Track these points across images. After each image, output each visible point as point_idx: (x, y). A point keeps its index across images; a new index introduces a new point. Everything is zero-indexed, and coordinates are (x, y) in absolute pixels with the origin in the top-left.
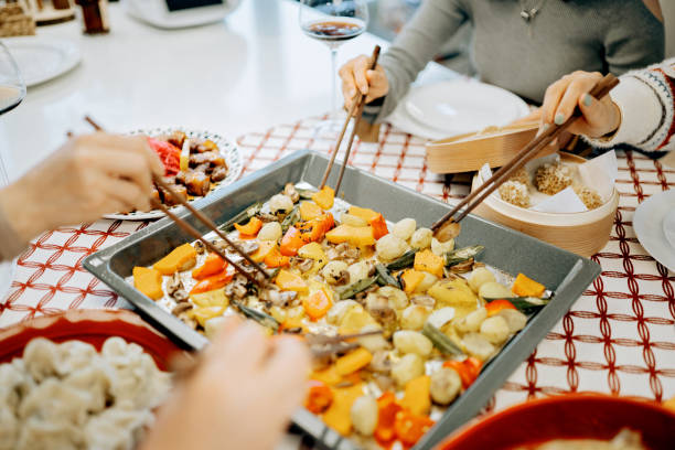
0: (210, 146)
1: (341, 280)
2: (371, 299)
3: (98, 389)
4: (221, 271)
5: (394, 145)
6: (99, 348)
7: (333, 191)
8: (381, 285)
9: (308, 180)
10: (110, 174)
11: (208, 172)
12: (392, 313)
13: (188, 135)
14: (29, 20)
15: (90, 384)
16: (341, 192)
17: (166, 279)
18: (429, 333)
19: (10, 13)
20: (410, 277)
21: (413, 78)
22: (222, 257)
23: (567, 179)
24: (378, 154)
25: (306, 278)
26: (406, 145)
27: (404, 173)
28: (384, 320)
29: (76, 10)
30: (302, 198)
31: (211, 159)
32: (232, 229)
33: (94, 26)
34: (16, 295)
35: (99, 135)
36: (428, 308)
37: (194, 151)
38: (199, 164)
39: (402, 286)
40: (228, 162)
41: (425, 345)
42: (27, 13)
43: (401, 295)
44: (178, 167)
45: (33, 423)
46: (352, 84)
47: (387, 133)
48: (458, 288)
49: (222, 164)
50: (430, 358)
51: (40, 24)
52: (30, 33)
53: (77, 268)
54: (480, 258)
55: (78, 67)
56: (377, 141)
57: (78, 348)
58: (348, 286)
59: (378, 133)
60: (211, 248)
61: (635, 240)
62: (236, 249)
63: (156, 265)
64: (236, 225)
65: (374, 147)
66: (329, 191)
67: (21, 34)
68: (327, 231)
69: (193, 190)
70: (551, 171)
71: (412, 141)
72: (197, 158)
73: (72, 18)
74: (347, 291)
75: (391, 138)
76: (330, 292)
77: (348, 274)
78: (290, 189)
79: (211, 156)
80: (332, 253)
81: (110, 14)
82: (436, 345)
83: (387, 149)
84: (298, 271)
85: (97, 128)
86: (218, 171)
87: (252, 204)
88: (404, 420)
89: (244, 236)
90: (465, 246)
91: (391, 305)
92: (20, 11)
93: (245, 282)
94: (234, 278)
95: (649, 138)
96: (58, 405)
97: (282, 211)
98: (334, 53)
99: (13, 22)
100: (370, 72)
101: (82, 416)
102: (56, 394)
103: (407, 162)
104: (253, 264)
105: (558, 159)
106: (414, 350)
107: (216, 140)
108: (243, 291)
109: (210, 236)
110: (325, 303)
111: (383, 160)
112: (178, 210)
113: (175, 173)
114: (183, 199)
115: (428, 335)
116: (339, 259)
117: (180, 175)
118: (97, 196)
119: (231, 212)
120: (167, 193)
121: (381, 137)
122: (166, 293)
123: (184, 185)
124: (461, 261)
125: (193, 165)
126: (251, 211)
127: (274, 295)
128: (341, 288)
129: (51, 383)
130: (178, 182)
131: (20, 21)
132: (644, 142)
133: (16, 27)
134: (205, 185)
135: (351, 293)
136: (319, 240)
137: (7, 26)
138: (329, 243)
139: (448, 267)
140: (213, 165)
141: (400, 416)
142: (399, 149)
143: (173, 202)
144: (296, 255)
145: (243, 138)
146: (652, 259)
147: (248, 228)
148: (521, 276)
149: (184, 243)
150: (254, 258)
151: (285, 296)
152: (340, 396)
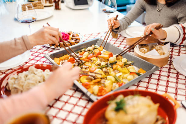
0: (77, 35)
1: (99, 65)
2: (104, 69)
3: (42, 78)
4: (73, 61)
5: (121, 39)
6: (44, 71)
7: (103, 47)
8: (108, 67)
9: (98, 45)
10: (50, 35)
11: (75, 41)
12: (108, 72)
13: (73, 33)
14: (43, 5)
15: (41, 77)
16: (105, 48)
17: (61, 61)
18: (115, 77)
19: (39, 3)
20: (115, 66)
21: (129, 24)
22: (74, 58)
23: (158, 49)
24: (116, 41)
25: (92, 64)
26: (124, 39)
27: (121, 46)
28: (106, 74)
29: (54, 4)
30: (95, 48)
31: (77, 38)
32: (78, 53)
33: (57, 8)
34: (30, 61)
35: (49, 27)
36: (117, 73)
37: (73, 36)
38: (74, 39)
39: (112, 68)
40: (80, 39)
41: (113, 79)
42: (42, 4)
43: (111, 70)
44: (69, 39)
45: (28, 81)
46: (110, 23)
47: (120, 37)
48: (125, 70)
49: (79, 39)
50: (114, 82)
51: (45, 6)
52: (42, 8)
53: (43, 57)
54: (133, 64)
55: (52, 16)
56: (117, 38)
57: (40, 70)
58: (100, 66)
59: (117, 36)
60: (72, 56)
61: (173, 65)
62: (77, 57)
63: (60, 58)
64: (79, 52)
65: (116, 39)
66: (102, 47)
67: (40, 8)
68: (99, 55)
69: (71, 44)
70: (155, 47)
71: (126, 39)
72: (74, 37)
73: (52, 6)
74: (100, 67)
75: (120, 38)
76: (96, 67)
77: (101, 64)
78: (93, 46)
79: (77, 37)
80: (99, 60)
81: (61, 5)
82: (116, 80)
83: (119, 40)
84: (90, 63)
85: (49, 25)
86: (78, 41)
87: (84, 48)
88: (104, 92)
89: (80, 55)
90: (130, 61)
91: (109, 71)
92: (41, 3)
93: (78, 63)
94: (76, 62)
95: (177, 41)
96: (33, 78)
97: (90, 50)
98: (108, 16)
99: (39, 5)
100: (115, 21)
101: (38, 82)
102: (33, 76)
103: (123, 43)
104: (80, 60)
105: (158, 44)
106: (111, 80)
107: (79, 34)
108: (77, 65)
109: (73, 54)
110: (94, 69)
111: (117, 42)
112: (67, 48)
113: (68, 40)
114: (68, 46)
115: (115, 78)
116: (100, 61)
117: (69, 40)
118: (47, 39)
119: (78, 49)
120: (65, 44)
121: (118, 37)
122: (61, 64)
123: (69, 43)
124: (128, 64)
125: (72, 39)
126: (83, 50)
127: (84, 66)
128: (98, 67)
129: (33, 74)
130: (68, 42)
131: (40, 5)
132: (175, 42)
133: (40, 7)
134: (74, 43)
135: (101, 68)
136: (97, 57)
137: (37, 6)
138: (99, 58)
139: (125, 65)
140: (77, 39)
141: (103, 91)
142: (121, 40)
143: (66, 46)
144: (91, 59)
145: (85, 35)
146: (175, 69)
147: (81, 53)
148: (141, 68)
149: (67, 54)
150: (80, 59)
151: (86, 67)
152: (92, 86)
